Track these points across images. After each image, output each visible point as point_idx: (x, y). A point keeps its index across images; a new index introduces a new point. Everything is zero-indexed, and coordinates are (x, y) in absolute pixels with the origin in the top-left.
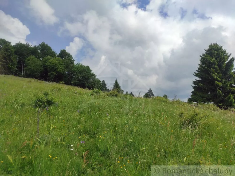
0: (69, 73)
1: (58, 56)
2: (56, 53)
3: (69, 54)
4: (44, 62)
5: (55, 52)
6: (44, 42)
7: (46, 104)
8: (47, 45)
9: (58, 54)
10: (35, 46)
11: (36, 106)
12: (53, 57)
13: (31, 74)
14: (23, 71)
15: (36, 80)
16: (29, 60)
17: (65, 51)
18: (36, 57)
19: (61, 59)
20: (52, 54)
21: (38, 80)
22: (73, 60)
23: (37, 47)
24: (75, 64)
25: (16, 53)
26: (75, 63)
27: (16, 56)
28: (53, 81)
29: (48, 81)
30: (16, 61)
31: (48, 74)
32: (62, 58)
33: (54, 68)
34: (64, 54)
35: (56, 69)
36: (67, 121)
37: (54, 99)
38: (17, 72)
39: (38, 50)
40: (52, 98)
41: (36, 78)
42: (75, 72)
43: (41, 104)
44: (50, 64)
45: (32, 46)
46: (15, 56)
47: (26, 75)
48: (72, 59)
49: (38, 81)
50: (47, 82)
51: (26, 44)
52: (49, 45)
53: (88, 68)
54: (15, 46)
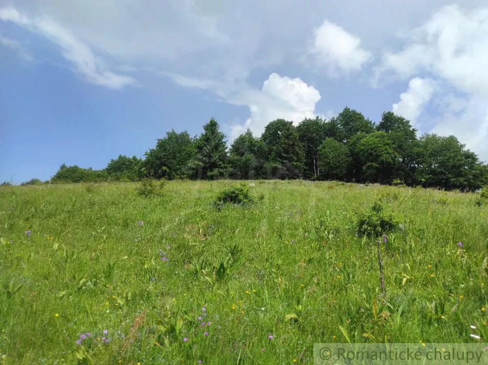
0: (406, 159)
1: (378, 129)
2: (373, 122)
3: (403, 119)
4: (350, 146)
5: (370, 123)
6: (348, 108)
7: (380, 229)
8: (354, 112)
9: (378, 123)
10: (331, 120)
11: (361, 233)
12: (368, 132)
13: (331, 172)
14: (316, 168)
15: (340, 183)
16: (324, 148)
17: (393, 114)
18: (336, 139)
19: (385, 134)
20: (366, 127)
21: (343, 182)
22: (413, 129)
23: (336, 120)
24: (419, 139)
25: (302, 138)
26: (419, 135)
27: (303, 144)
28: (374, 181)
29: (363, 183)
30: (302, 154)
31: (362, 169)
32: (387, 131)
33: (372, 155)
34: (390, 121)
35: (378, 156)
36: (436, 267)
37: (394, 219)
38: (307, 172)
39: (339, 126)
40: (391, 216)
41: (340, 179)
42: (419, 155)
43: (369, 228)
44: (363, 147)
45: (326, 121)
46: (301, 144)
47: (322, 175)
48: (411, 129)
49: (343, 184)
50: (362, 185)
51: (315, 119)
52: (358, 111)
53: (452, 140)
54: (299, 127)
